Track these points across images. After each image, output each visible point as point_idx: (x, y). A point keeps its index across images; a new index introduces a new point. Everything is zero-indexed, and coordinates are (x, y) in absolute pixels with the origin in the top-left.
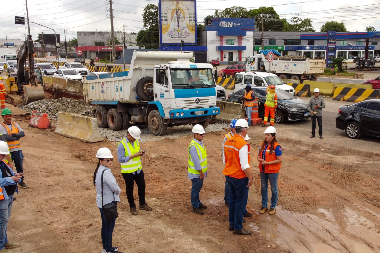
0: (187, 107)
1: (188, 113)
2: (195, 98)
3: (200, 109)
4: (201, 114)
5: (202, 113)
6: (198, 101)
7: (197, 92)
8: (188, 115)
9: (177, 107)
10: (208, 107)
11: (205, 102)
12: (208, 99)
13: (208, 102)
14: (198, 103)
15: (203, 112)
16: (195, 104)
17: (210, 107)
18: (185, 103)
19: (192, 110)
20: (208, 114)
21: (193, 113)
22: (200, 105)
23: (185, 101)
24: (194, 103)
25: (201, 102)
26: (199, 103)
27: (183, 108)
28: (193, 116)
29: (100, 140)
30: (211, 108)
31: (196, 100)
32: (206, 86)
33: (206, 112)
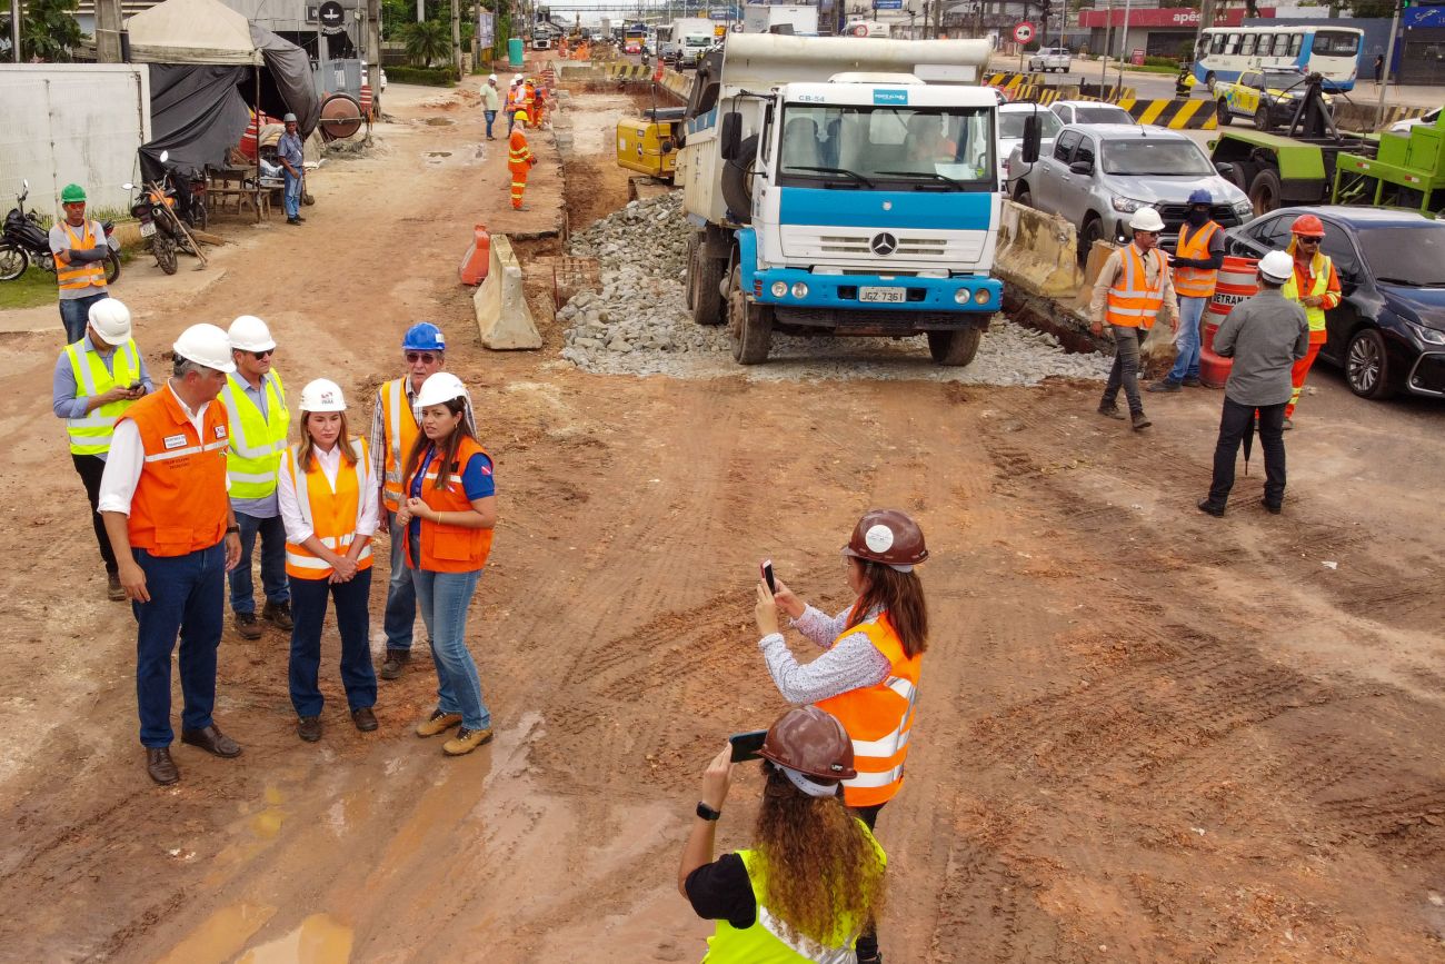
0: (832, 266)
1: (824, 287)
2: (872, 232)
3: (892, 278)
4: (886, 301)
5: (893, 296)
6: (884, 245)
7: (887, 206)
8: (826, 296)
9: (784, 260)
10: (943, 275)
11: (926, 251)
12: (945, 242)
13: (941, 252)
14: (884, 251)
15: (903, 291)
16: (872, 255)
17: (952, 274)
18: (824, 248)
19: (851, 280)
20: (928, 303)
21: (849, 291)
22: (895, 261)
23: (825, 238)
24: (866, 250)
25: (900, 251)
26: (893, 255)
27: (811, 269)
28: (846, 302)
29: (526, 346)
30: (955, 280)
31: (878, 240)
32: (941, 183)
33: (916, 293)
